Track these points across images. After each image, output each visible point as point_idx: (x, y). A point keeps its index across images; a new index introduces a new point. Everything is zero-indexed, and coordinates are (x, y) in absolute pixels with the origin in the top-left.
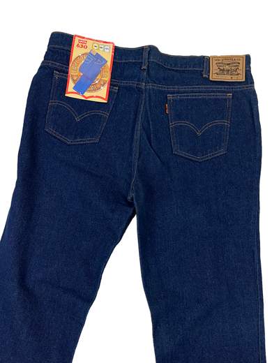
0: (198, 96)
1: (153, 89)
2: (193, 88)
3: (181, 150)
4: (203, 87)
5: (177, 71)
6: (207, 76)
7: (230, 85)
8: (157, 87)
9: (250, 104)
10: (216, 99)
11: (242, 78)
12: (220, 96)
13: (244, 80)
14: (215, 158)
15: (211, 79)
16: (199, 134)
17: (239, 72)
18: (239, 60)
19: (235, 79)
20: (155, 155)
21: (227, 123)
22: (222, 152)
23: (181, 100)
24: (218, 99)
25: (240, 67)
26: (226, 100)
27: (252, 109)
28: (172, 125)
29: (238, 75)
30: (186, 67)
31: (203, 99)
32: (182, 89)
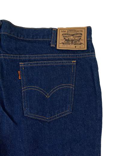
0: (47, 63)
1: (5, 59)
2: (42, 56)
3: (31, 113)
4: (50, 56)
5: (29, 41)
6: (54, 46)
7: (74, 53)
8: (8, 57)
9: (92, 70)
10: (62, 66)
11: (84, 47)
12: (66, 63)
13: (86, 49)
14: (62, 117)
15: (58, 48)
16: (48, 97)
17: (81, 41)
18: (82, 31)
19: (78, 48)
20: (8, 118)
21: (72, 87)
22: (68, 112)
23: (32, 68)
24: (65, 66)
25: (83, 38)
26: (70, 66)
27: (93, 75)
28: (24, 89)
29: (81, 44)
30: (37, 38)
31: (51, 66)
32: (33, 57)
